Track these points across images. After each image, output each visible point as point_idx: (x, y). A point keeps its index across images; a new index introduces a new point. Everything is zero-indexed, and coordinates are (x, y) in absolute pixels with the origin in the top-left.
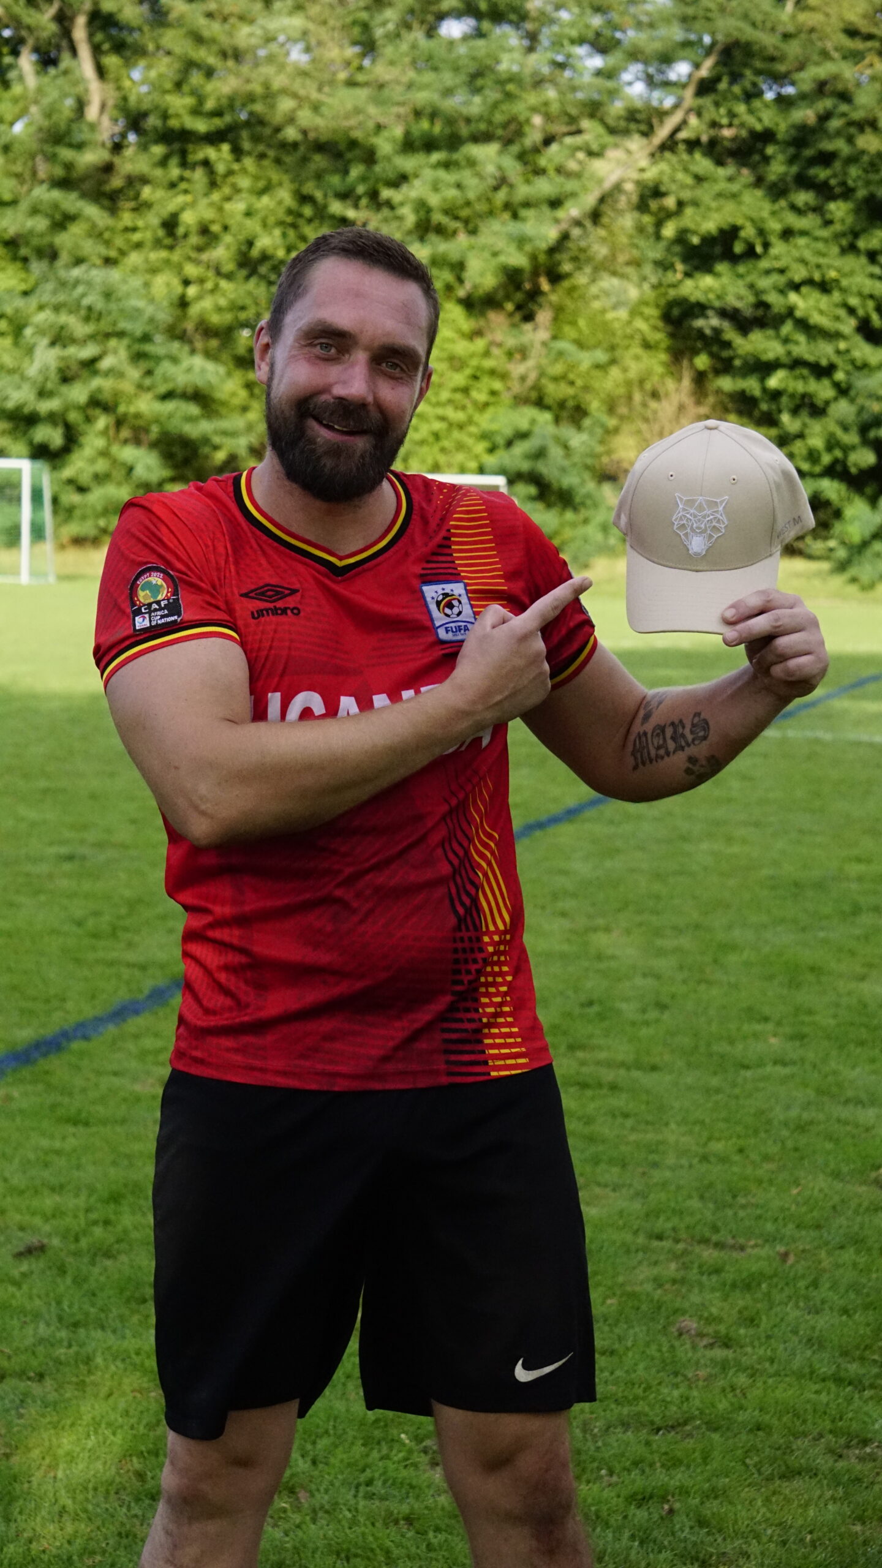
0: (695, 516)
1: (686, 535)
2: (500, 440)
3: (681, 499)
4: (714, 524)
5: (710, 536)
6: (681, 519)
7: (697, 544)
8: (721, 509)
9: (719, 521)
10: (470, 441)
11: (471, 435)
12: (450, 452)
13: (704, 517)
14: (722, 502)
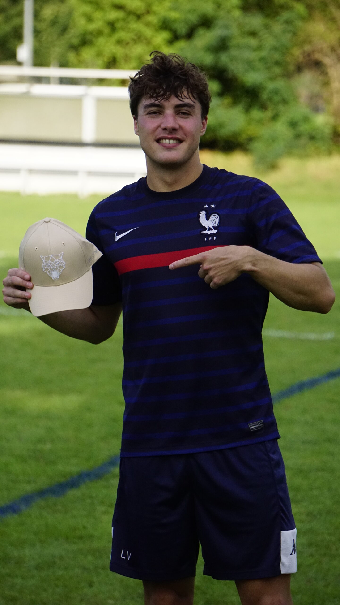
0: (51, 264)
1: (49, 272)
2: (182, 29)
3: (43, 258)
4: (60, 265)
5: (59, 270)
6: (45, 266)
7: (55, 275)
8: (61, 258)
9: (61, 263)
10: (148, 32)
11: (148, 24)
12: (128, 43)
13: (55, 263)
14: (61, 255)
